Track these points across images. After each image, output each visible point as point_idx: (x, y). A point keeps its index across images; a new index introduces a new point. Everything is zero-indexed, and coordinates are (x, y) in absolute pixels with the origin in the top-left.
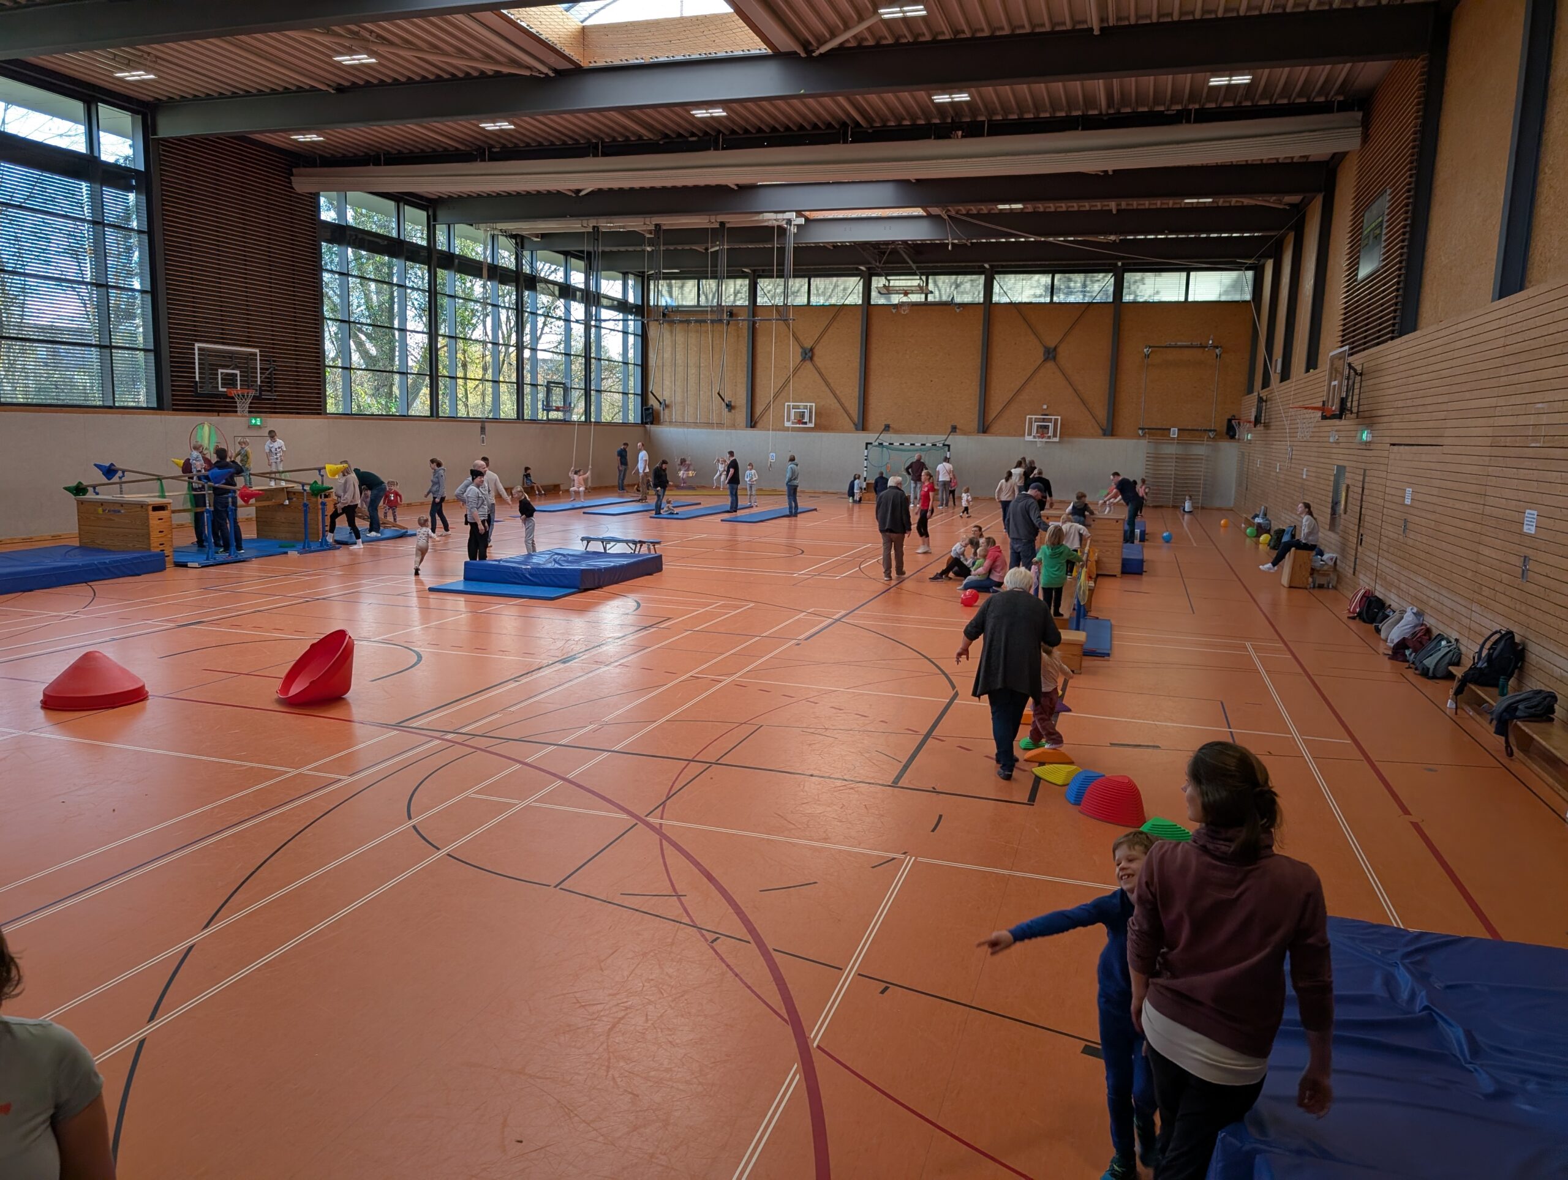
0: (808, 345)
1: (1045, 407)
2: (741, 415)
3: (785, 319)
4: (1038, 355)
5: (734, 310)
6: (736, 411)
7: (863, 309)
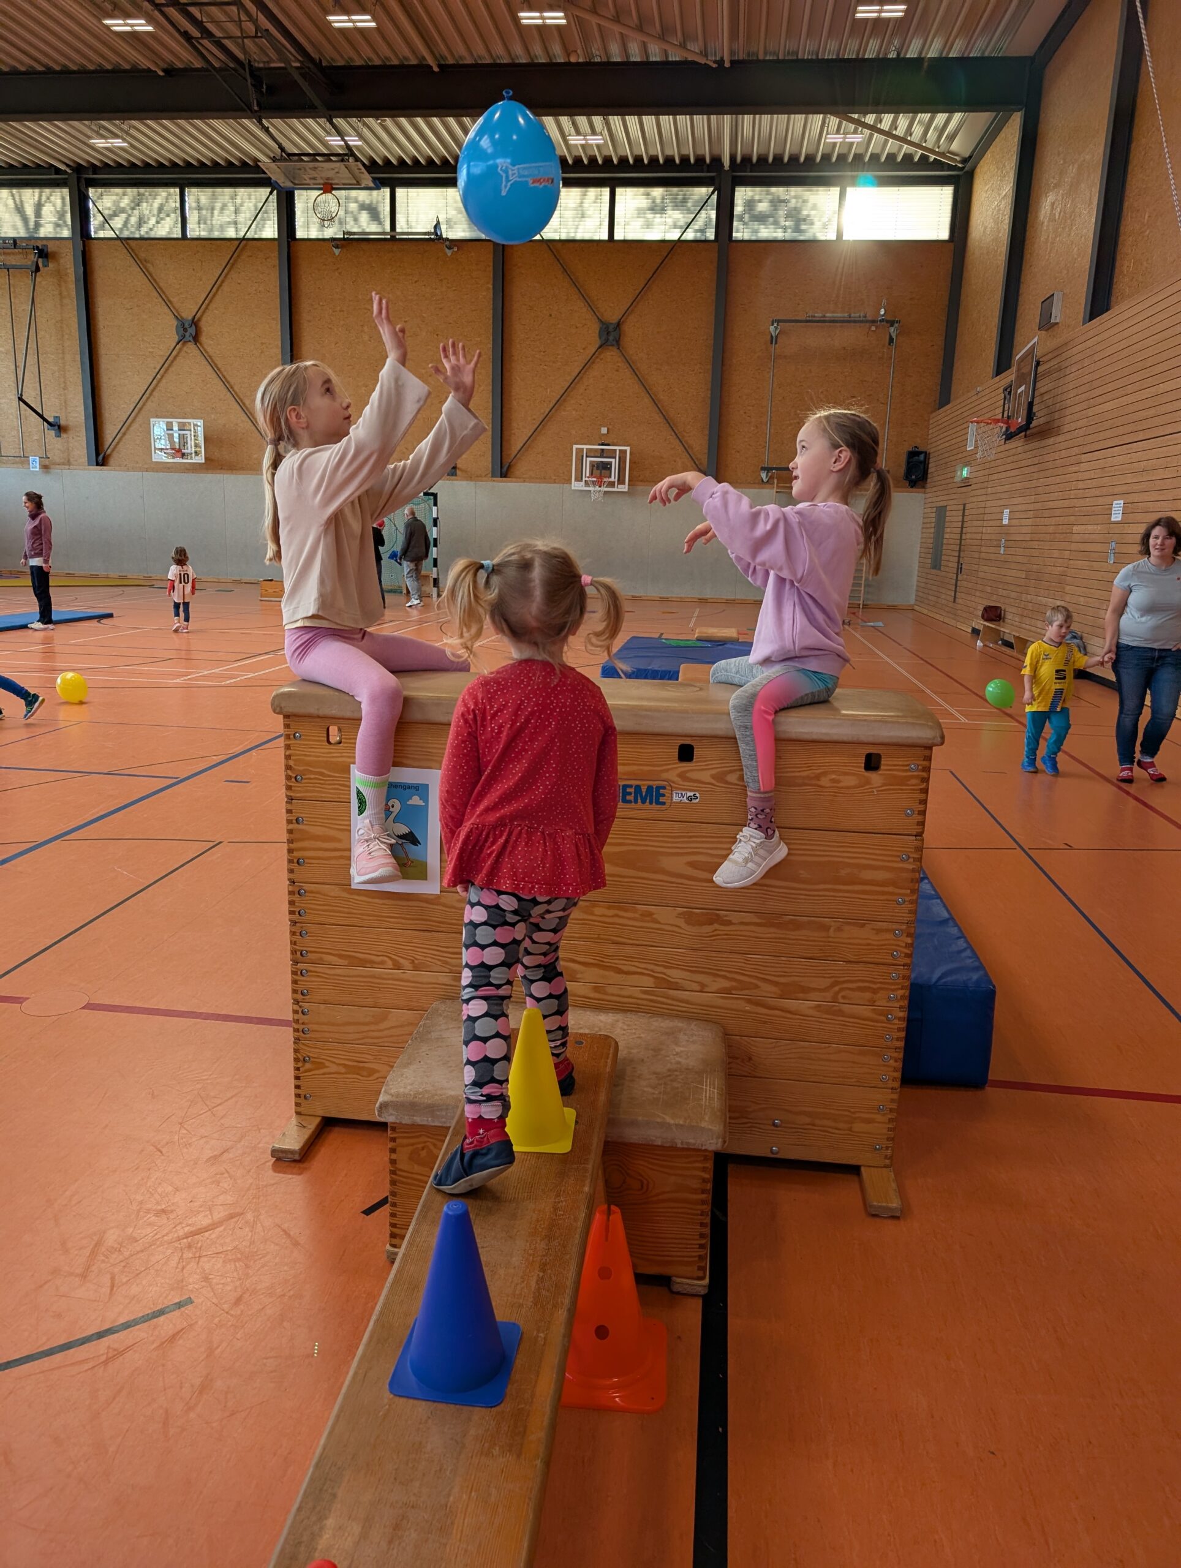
0: (188, 315)
1: (604, 430)
2: (79, 442)
3: (143, 265)
4: (591, 336)
5: (51, 247)
6: (70, 432)
7: (280, 246)
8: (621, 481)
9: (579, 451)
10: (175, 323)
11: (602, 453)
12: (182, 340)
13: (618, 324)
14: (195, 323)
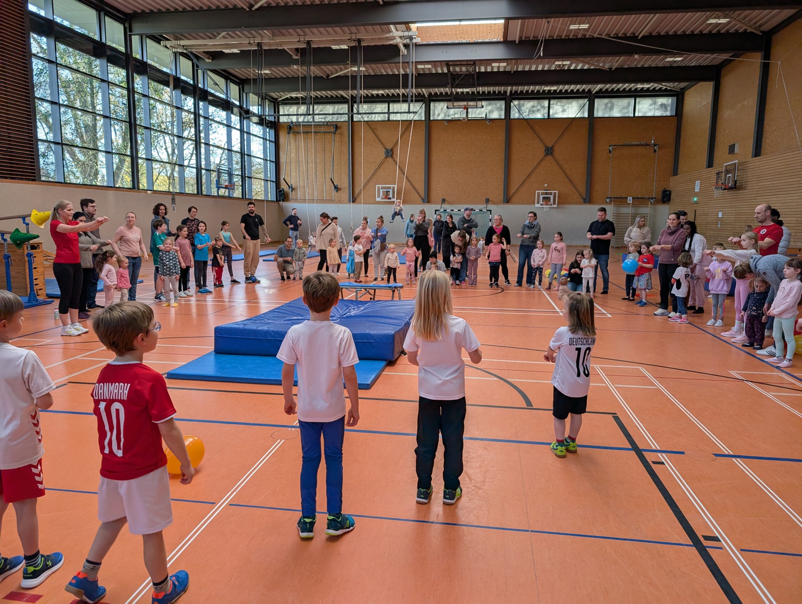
0: (389, 147)
1: (546, 185)
2: (345, 194)
3: (373, 130)
4: (541, 152)
5: (339, 124)
6: (342, 191)
7: (426, 123)
8: (554, 203)
9: (538, 193)
10: (384, 150)
11: (546, 194)
12: (387, 157)
13: (552, 147)
14: (392, 150)
